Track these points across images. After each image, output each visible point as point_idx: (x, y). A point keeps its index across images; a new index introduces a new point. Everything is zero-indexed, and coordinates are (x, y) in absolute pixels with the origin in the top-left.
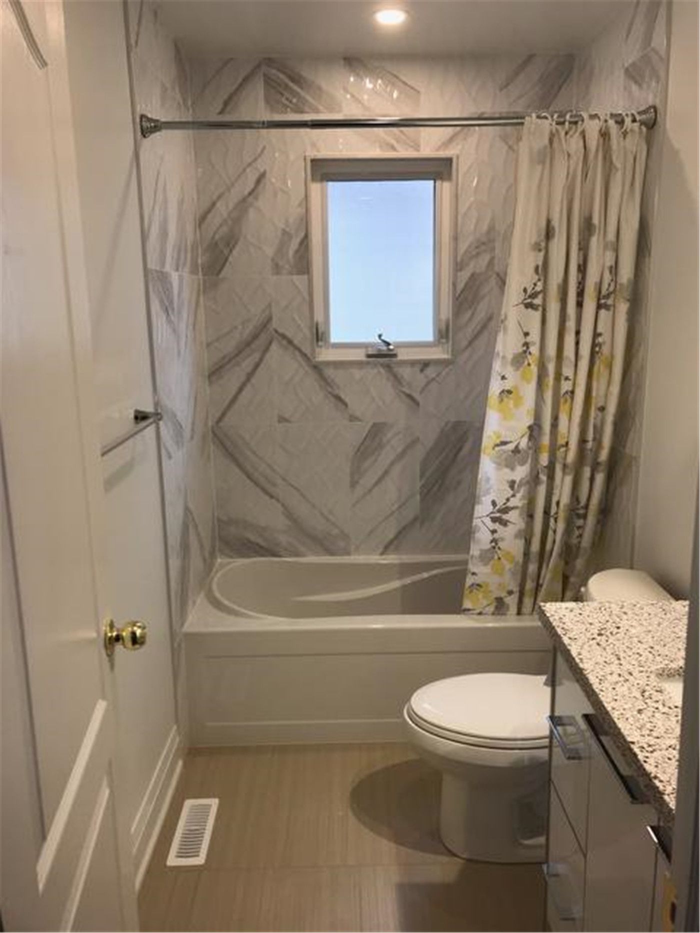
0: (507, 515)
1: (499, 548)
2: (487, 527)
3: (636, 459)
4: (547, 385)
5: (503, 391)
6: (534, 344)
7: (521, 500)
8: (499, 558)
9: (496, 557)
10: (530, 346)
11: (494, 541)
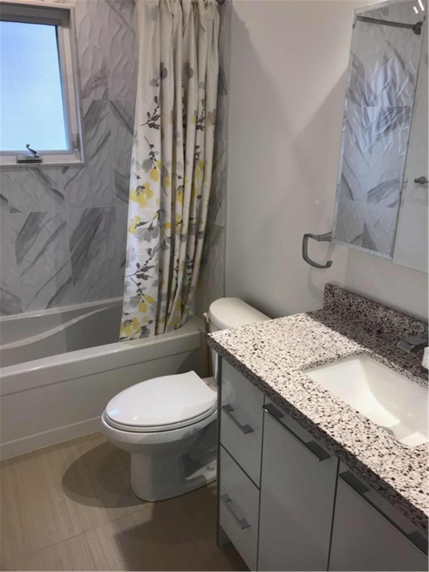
0: (147, 272)
1: (143, 295)
2: (134, 282)
3: (224, 228)
4: (168, 182)
5: (139, 187)
6: (157, 153)
7: (155, 261)
8: (143, 301)
9: (141, 301)
10: (155, 154)
11: (140, 290)
